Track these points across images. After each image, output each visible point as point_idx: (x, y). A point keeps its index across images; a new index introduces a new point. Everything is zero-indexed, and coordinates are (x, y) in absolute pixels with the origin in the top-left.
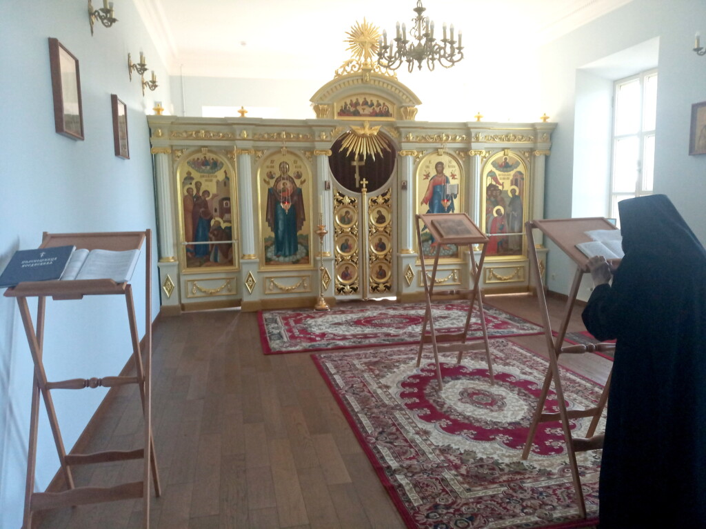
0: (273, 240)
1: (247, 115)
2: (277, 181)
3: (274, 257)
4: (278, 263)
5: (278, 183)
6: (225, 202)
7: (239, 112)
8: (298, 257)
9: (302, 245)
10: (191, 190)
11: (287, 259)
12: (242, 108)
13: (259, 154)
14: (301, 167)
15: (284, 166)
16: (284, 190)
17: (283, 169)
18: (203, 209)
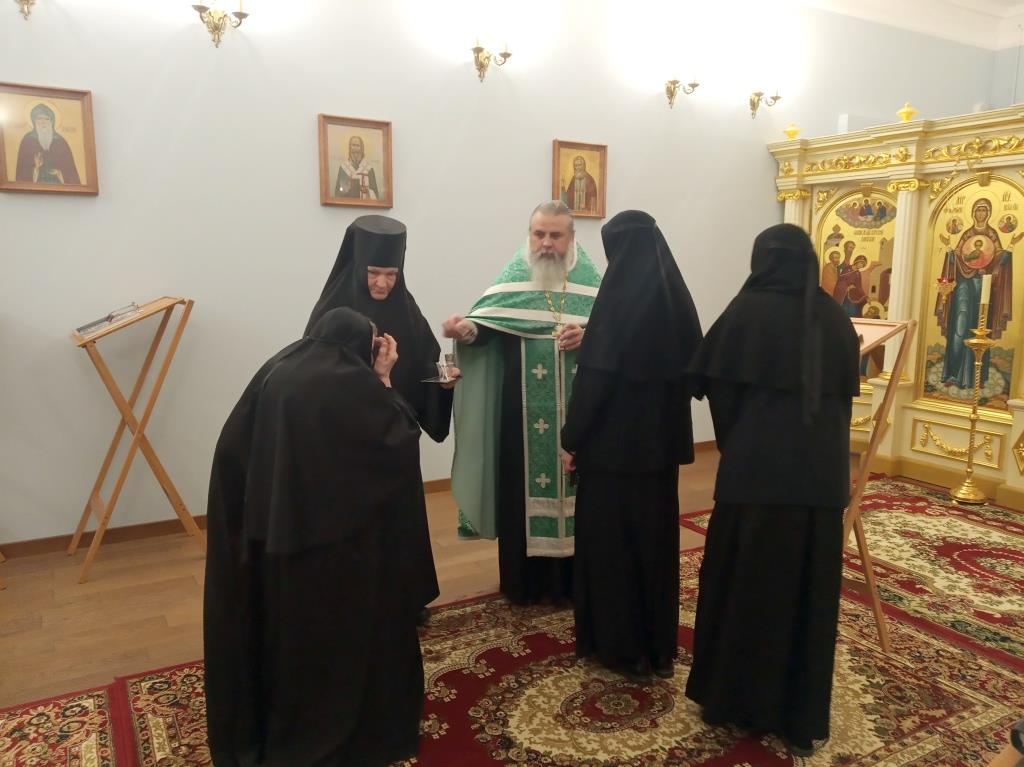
0: (943, 351)
2: (965, 238)
3: (941, 386)
4: (947, 398)
5: (965, 241)
8: (987, 393)
9: (998, 371)
10: (836, 255)
11: (964, 393)
13: (936, 186)
14: (1016, 208)
15: (983, 208)
16: (975, 256)
17: (978, 213)
18: (852, 287)
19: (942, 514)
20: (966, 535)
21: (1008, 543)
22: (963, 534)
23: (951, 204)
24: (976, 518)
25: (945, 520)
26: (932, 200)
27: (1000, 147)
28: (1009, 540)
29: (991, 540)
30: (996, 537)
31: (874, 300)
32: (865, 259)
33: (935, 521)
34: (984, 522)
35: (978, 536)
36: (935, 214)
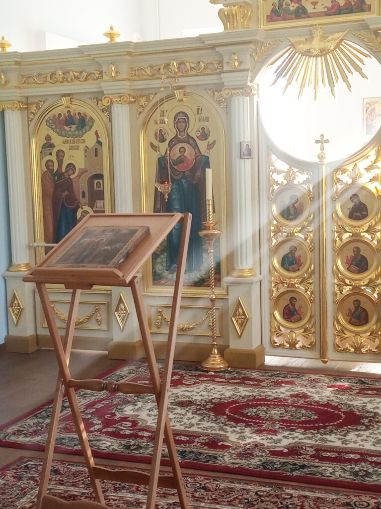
0: (164, 244)
1: (118, 40)
2: (171, 145)
5: (171, 148)
6: (96, 182)
7: (107, 35)
10: (50, 164)
12: (112, 28)
13: (143, 101)
14: (207, 119)
15: (182, 120)
16: (181, 160)
17: (179, 124)
18: (66, 193)
19: (196, 383)
20: (223, 394)
21: (254, 394)
22: (221, 395)
23: (157, 116)
24: (220, 380)
25: (202, 387)
26: (140, 113)
27: (192, 68)
28: (253, 392)
29: (243, 395)
30: (244, 391)
31: (85, 204)
32: (74, 167)
33: (194, 388)
34: (228, 382)
35: (232, 393)
36: (145, 124)
